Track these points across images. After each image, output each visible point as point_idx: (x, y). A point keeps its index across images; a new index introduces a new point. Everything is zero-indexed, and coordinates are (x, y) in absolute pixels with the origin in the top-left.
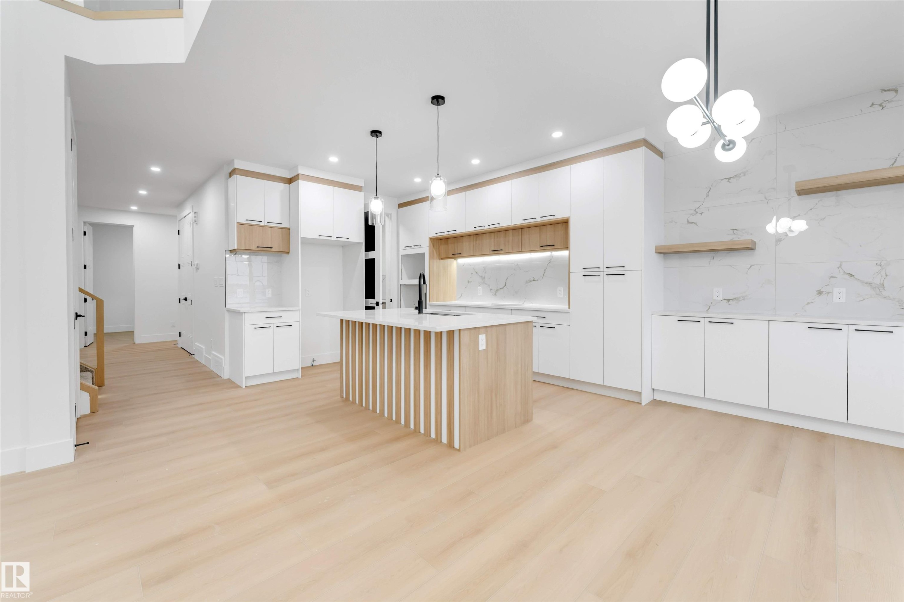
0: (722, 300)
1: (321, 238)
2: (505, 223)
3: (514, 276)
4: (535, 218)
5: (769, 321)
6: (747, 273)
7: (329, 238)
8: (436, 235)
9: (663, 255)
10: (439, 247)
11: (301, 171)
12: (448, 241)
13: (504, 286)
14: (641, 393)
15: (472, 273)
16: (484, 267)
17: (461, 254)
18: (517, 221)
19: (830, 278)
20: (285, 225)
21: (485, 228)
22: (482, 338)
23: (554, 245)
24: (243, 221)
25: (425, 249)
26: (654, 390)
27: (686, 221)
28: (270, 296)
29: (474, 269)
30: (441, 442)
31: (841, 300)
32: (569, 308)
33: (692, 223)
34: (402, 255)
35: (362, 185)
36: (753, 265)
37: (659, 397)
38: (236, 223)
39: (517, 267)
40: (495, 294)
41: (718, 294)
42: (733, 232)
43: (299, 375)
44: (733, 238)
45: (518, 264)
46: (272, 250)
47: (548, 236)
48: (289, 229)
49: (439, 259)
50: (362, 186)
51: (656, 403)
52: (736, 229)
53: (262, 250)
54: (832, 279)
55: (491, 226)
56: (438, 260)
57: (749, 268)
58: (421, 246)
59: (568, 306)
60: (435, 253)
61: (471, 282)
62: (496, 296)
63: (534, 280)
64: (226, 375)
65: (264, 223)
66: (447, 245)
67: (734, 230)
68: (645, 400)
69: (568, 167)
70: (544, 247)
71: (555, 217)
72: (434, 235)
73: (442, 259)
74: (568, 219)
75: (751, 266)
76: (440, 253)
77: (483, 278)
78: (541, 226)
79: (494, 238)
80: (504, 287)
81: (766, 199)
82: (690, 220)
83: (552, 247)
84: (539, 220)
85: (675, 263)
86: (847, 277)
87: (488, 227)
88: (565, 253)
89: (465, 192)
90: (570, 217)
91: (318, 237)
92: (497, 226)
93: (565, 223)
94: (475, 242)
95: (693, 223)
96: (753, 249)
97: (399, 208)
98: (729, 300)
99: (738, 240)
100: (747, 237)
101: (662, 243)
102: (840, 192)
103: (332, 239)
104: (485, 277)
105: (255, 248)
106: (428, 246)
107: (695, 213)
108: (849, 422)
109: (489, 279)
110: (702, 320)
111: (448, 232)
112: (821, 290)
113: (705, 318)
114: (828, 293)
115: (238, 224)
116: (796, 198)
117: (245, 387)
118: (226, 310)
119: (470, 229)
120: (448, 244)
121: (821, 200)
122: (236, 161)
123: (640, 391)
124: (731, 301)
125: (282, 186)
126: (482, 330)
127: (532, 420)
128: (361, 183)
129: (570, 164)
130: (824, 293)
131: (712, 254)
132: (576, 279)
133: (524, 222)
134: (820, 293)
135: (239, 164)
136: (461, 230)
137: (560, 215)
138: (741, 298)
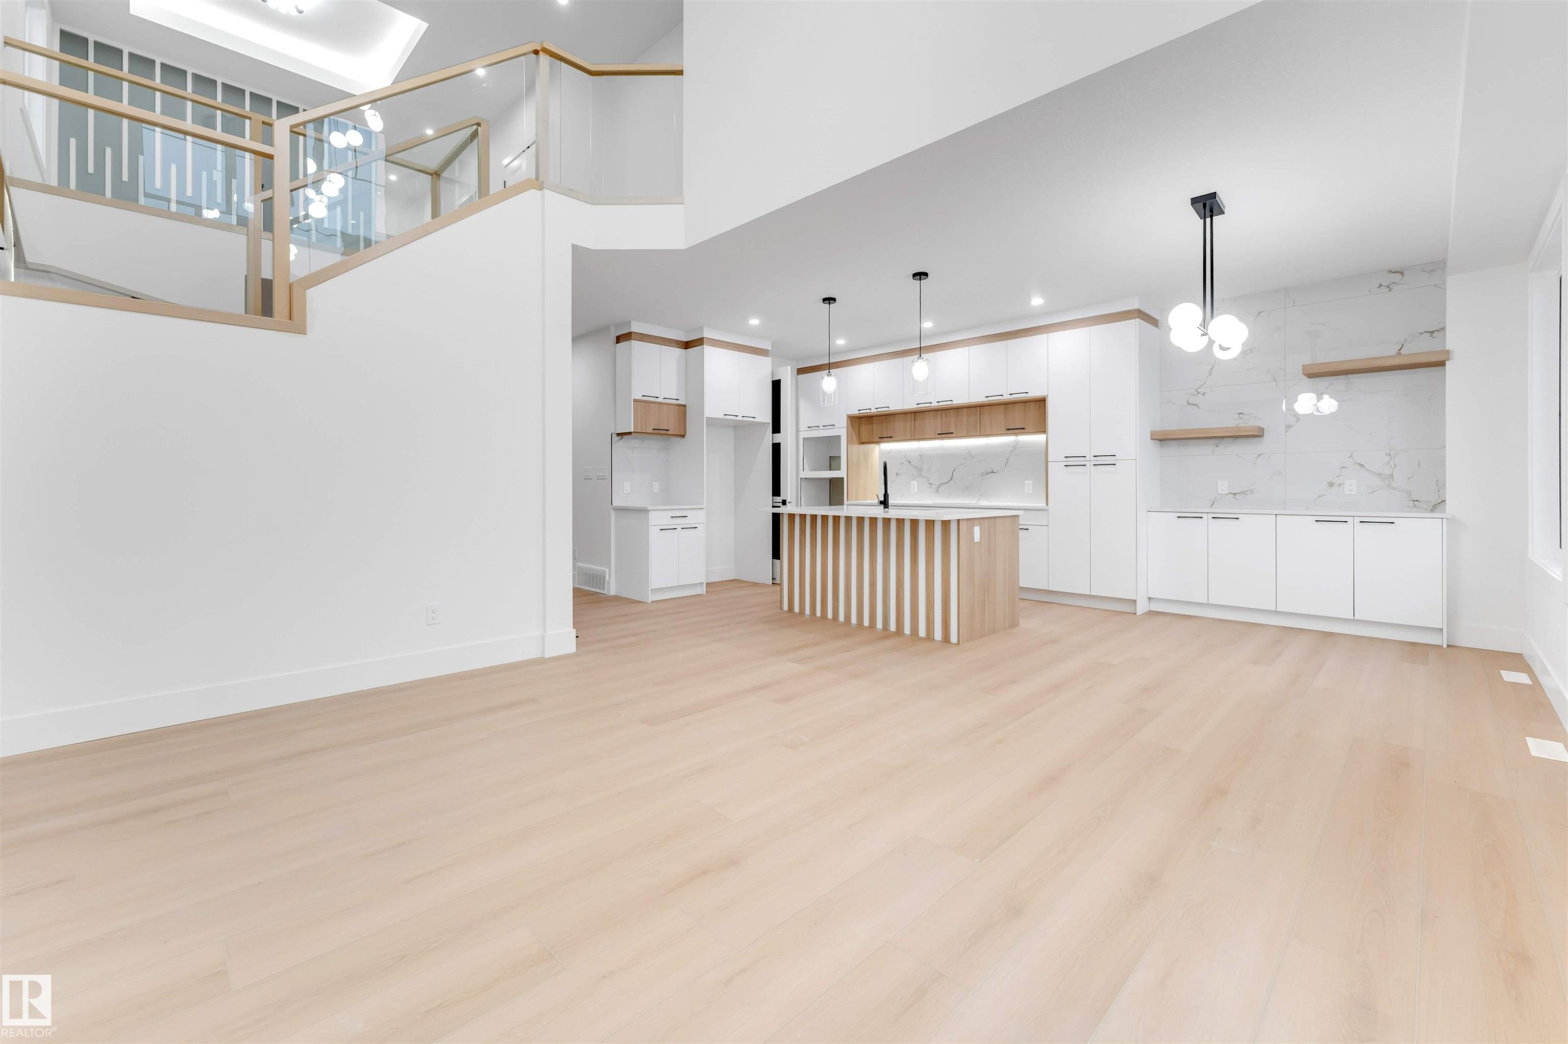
0: (1227, 494)
1: (727, 417)
2: (960, 399)
3: (964, 466)
4: (1002, 395)
5: (1276, 515)
6: (1254, 463)
7: (734, 418)
8: (858, 412)
9: (1158, 442)
10: (859, 428)
11: (707, 334)
12: (872, 420)
13: (950, 480)
14: (1135, 601)
15: (903, 462)
16: (920, 455)
17: (892, 437)
18: (978, 397)
19: (1341, 469)
20: (681, 402)
21: (932, 405)
22: (977, 530)
23: (1024, 428)
24: (639, 397)
25: (841, 430)
26: (1150, 598)
27: (1186, 402)
28: (658, 491)
29: (905, 457)
30: (934, 639)
31: (1352, 493)
32: (1047, 504)
33: (1193, 404)
34: (803, 438)
35: (769, 348)
36: (1262, 454)
37: (1155, 607)
38: (632, 400)
39: (969, 455)
40: (937, 491)
41: (1223, 487)
42: (1239, 416)
43: (702, 590)
44: (1239, 424)
45: (970, 451)
46: (669, 433)
47: (1017, 417)
48: (685, 406)
49: (859, 444)
50: (768, 350)
51: (1151, 613)
52: (1243, 412)
53: (660, 433)
54: (1343, 470)
55: (940, 404)
56: (858, 446)
57: (1257, 458)
58: (835, 427)
59: (1045, 505)
60: (854, 434)
61: (901, 474)
62: (938, 492)
63: (992, 472)
64: (612, 589)
65: (660, 400)
66: (871, 426)
67: (1240, 414)
68: (1141, 608)
69: (1046, 335)
70: (1010, 430)
71: (1028, 395)
72: (855, 412)
73: (862, 443)
74: (1045, 398)
75: (1259, 455)
76: (859, 434)
77: (920, 470)
78: (1007, 405)
79: (942, 417)
80: (950, 482)
81: (1275, 381)
82: (1191, 402)
83: (1022, 431)
84: (1006, 397)
85: (1173, 451)
86: (1357, 467)
87: (937, 404)
88: (1041, 438)
89: (901, 359)
90: (1048, 395)
91: (723, 417)
92: (950, 403)
93: (1041, 402)
94: (913, 422)
95: (1195, 404)
96: (1261, 436)
97: (798, 375)
98: (1235, 494)
99: (1245, 425)
100: (1253, 423)
101: (1158, 428)
102: (1350, 376)
103: (738, 418)
104: (921, 468)
105: (650, 431)
106: (846, 426)
107: (1196, 393)
108: (1356, 618)
109: (928, 470)
110: (1204, 516)
111: (877, 408)
112: (1333, 482)
113: (1208, 513)
114: (1340, 485)
115: (635, 401)
116: (1306, 379)
117: (651, 602)
118: (613, 509)
119: (911, 405)
120: (872, 424)
121: (1332, 384)
122: (633, 323)
123: (1134, 598)
124: (1237, 495)
125: (678, 352)
126: (977, 522)
127: (1018, 625)
128: (767, 346)
129: (1048, 333)
130: (1335, 485)
131: (1216, 441)
132: (1056, 471)
133: (986, 399)
134: (1331, 485)
135: (636, 327)
136: (896, 405)
137: (1035, 393)
138: (1249, 492)
